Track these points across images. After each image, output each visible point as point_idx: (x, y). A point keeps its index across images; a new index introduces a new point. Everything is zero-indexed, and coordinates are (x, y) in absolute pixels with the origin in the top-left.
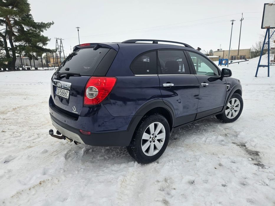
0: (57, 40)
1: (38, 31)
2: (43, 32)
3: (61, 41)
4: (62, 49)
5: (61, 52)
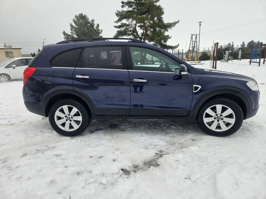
0: (192, 36)
1: (162, 31)
2: (168, 31)
3: (196, 36)
4: (196, 44)
5: (194, 47)
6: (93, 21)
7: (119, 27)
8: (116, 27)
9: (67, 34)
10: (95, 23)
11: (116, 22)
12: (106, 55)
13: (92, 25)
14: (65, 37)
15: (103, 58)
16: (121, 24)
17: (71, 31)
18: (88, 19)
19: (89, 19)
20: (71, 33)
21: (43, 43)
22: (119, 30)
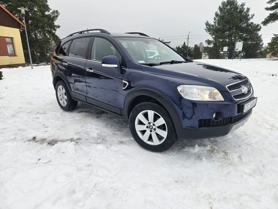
6: (243, 5)
7: (272, 8)
8: (267, 9)
9: (209, 25)
10: (244, 7)
11: (268, 3)
12: (241, 46)
13: (241, 11)
14: (207, 28)
15: (238, 49)
16: (275, 4)
17: (214, 20)
18: (236, 4)
19: (238, 4)
20: (215, 23)
21: (188, 36)
22: (272, 12)
